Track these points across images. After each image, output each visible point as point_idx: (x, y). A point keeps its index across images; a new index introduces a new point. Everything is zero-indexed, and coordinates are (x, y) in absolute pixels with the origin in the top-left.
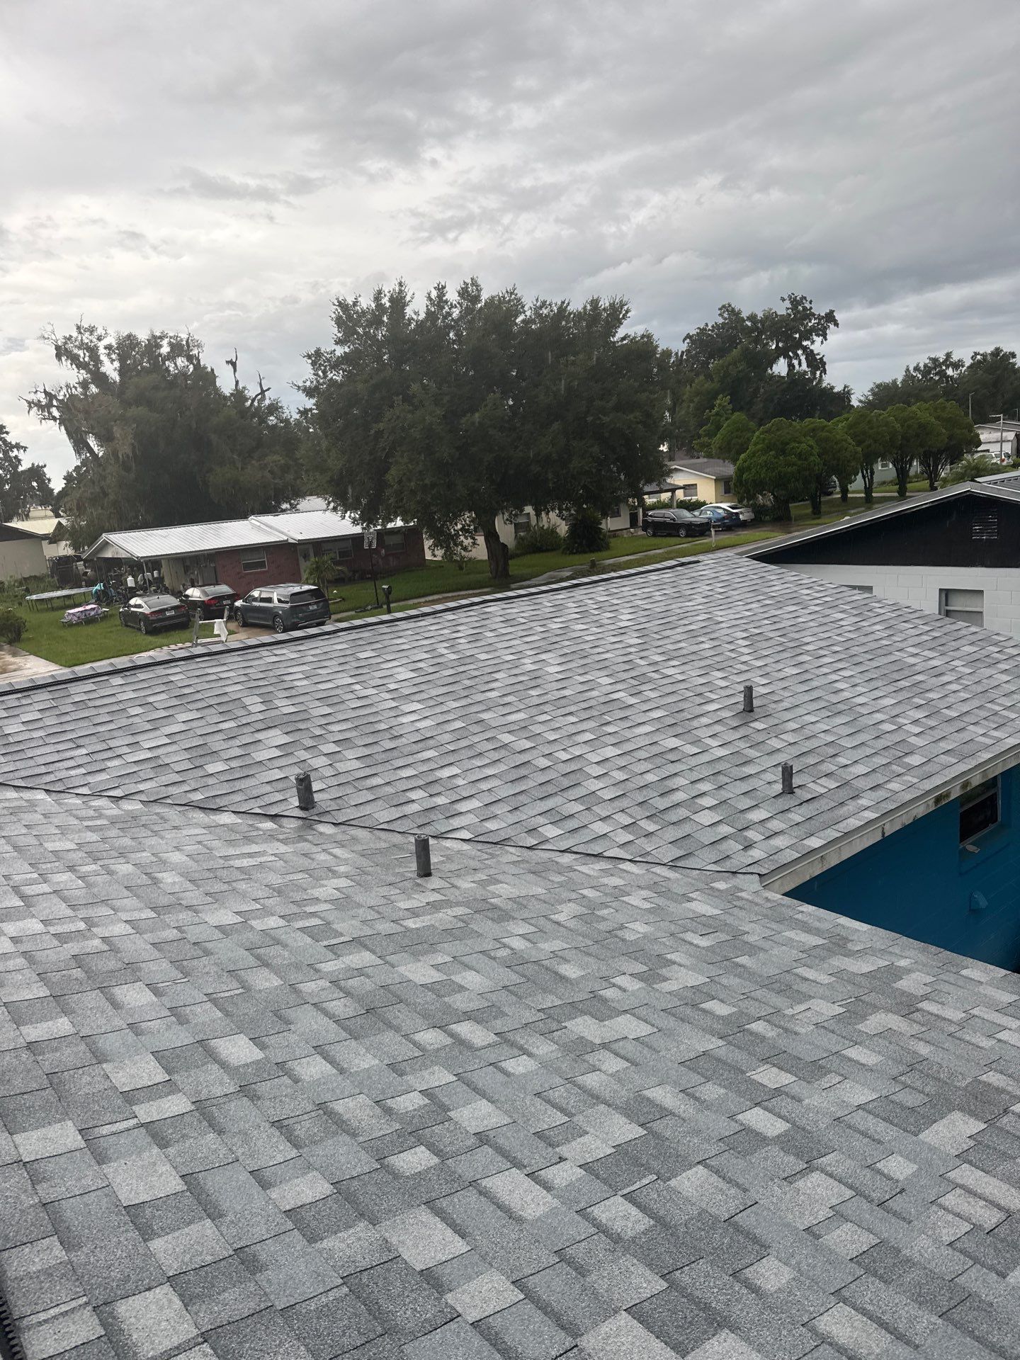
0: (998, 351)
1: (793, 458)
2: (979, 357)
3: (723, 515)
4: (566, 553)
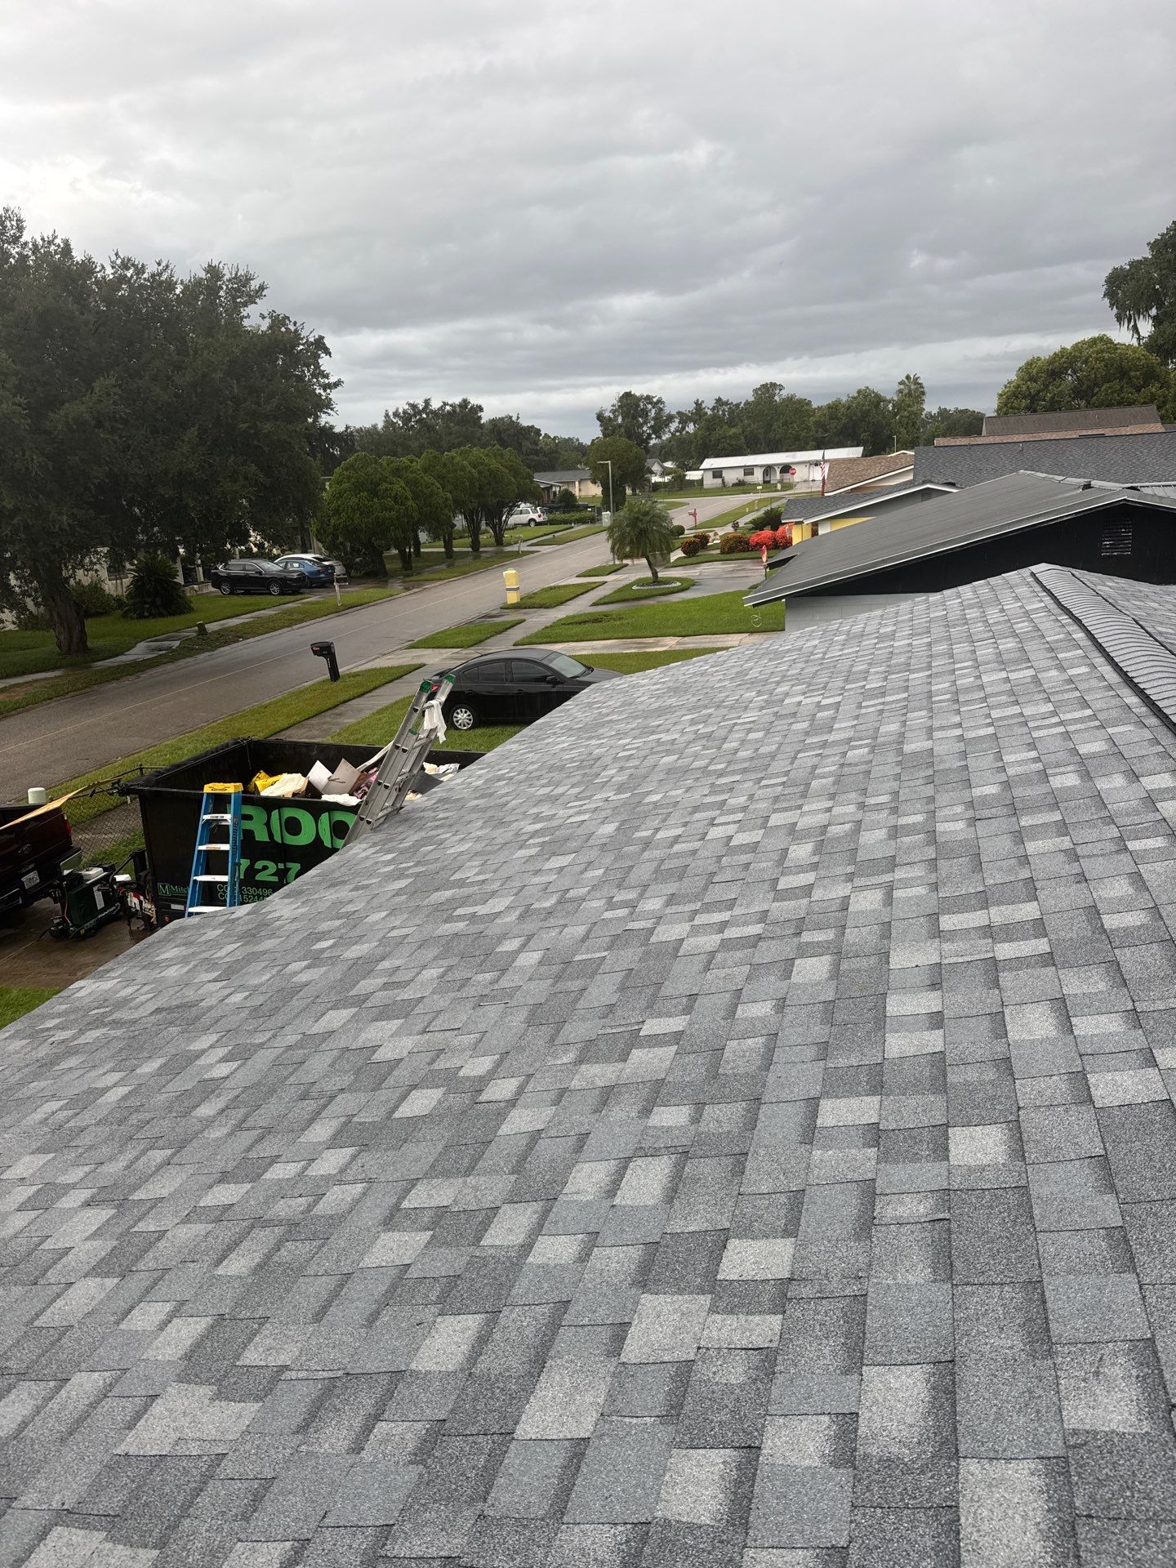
0: (465, 402)
1: (390, 502)
2: (448, 408)
3: (316, 568)
4: (132, 618)
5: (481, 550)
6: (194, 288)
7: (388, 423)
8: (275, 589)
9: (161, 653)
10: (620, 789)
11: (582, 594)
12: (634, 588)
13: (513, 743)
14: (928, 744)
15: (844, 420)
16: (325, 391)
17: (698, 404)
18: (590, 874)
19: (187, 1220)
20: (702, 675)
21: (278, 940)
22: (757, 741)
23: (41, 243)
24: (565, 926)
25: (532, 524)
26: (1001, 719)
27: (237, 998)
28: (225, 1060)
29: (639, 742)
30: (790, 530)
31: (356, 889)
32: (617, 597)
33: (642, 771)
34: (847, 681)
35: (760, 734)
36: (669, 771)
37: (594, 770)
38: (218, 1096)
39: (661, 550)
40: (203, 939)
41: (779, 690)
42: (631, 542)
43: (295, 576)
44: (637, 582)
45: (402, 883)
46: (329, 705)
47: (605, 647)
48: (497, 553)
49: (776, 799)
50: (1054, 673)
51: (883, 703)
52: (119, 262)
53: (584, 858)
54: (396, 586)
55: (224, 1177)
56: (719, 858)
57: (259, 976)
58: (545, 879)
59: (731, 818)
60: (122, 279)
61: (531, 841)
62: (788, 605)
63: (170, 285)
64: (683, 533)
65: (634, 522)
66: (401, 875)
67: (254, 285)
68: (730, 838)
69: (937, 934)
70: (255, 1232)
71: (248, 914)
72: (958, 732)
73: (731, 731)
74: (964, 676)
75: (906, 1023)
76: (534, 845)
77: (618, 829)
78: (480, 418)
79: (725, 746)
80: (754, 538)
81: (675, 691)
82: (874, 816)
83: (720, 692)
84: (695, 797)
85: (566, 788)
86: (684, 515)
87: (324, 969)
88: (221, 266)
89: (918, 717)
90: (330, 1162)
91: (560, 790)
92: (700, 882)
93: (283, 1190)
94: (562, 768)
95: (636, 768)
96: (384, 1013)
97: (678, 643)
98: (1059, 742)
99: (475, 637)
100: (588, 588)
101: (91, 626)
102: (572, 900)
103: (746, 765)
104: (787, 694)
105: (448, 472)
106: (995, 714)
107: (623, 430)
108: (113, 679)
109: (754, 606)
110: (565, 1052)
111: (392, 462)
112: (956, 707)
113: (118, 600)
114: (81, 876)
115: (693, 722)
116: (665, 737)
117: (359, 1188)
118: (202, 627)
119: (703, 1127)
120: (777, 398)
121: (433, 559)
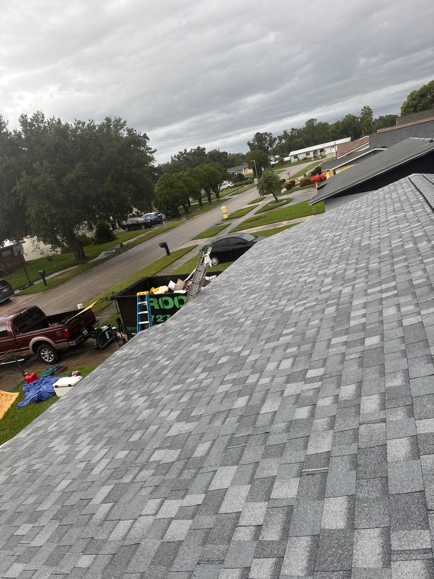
0: (199, 148)
1: (178, 189)
2: (193, 151)
3: (156, 217)
4: (97, 244)
5: (212, 201)
6: (102, 127)
7: (173, 161)
8: (143, 227)
9: (109, 255)
10: (271, 272)
11: (251, 211)
12: (269, 205)
13: (234, 265)
14: (369, 242)
15: (342, 128)
16: (151, 154)
17: (285, 132)
18: (263, 298)
19: (168, 394)
20: (295, 232)
21: (173, 331)
22: (314, 250)
23: (50, 121)
24: (258, 312)
25: (229, 188)
26: (392, 230)
27: (165, 346)
28: (167, 360)
29: (275, 258)
30: (325, 174)
31: (193, 314)
32: (263, 210)
33: (277, 266)
34: (344, 226)
35: (315, 248)
36: (286, 265)
37: (261, 269)
38: (168, 368)
39: (277, 190)
40: (150, 335)
41: (321, 233)
42: (266, 189)
43: (149, 221)
44: (270, 203)
45: (206, 310)
46: (168, 264)
47: (261, 229)
48: (217, 201)
49: (320, 267)
50: (411, 212)
51: (356, 231)
52: (76, 122)
53: (261, 294)
54: (184, 219)
55: (175, 384)
56: (303, 287)
57: (170, 340)
58: (250, 301)
59: (307, 274)
60: (77, 128)
61: (244, 292)
62: (325, 203)
63: (94, 127)
64: (285, 182)
65: (266, 181)
66: (205, 308)
67: (122, 122)
68: (306, 280)
69: (366, 294)
70: (187, 393)
71: (161, 326)
72: (379, 236)
73: (305, 249)
74: (383, 218)
75: (355, 318)
76: (245, 293)
77: (271, 284)
78: (205, 152)
79: (304, 254)
80: (312, 179)
81: (286, 239)
82: (351, 266)
83: (302, 237)
84: (295, 270)
85: (253, 275)
86: (284, 175)
87: (188, 335)
88: (110, 117)
89: (367, 234)
90: (203, 376)
91: (251, 276)
92: (297, 294)
93: (191, 384)
94: (251, 270)
95: (275, 265)
96: (209, 342)
97: (288, 223)
98: (409, 235)
99: (214, 232)
100: (252, 208)
101: (85, 249)
102: (259, 306)
103: (311, 258)
104: (324, 234)
105: (196, 175)
106: (391, 229)
107: (258, 147)
108: (95, 266)
109: (312, 205)
110: (262, 342)
111: (177, 175)
112: (379, 229)
113: (92, 239)
114: (101, 329)
115: (293, 248)
116: (283, 254)
117: (212, 379)
118: (121, 244)
119: (300, 350)
120: (315, 124)
121: (196, 207)
